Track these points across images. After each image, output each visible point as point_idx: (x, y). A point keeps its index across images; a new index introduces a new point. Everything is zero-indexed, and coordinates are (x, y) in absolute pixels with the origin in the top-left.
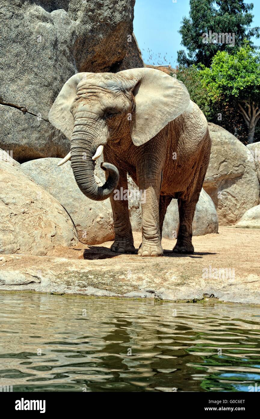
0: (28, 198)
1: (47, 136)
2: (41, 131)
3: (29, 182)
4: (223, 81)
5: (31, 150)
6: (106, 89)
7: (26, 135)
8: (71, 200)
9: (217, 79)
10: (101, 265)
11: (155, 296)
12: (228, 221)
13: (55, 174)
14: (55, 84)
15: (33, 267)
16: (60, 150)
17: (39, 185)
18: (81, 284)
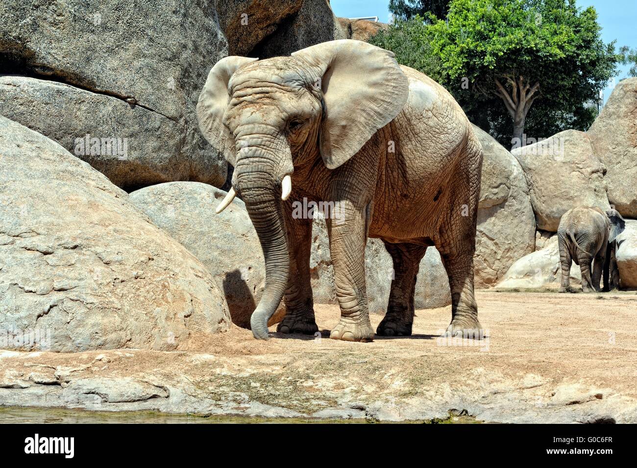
0: (144, 253)
1: (174, 145)
2: (163, 136)
3: (145, 224)
4: (468, 43)
5: (145, 169)
6: (284, 86)
7: (136, 143)
8: (216, 254)
9: (458, 40)
10: (273, 364)
11: (366, 415)
12: (482, 281)
13: (187, 209)
14: (184, 56)
15: (155, 370)
16: (195, 168)
17: (161, 230)
18: (238, 398)
